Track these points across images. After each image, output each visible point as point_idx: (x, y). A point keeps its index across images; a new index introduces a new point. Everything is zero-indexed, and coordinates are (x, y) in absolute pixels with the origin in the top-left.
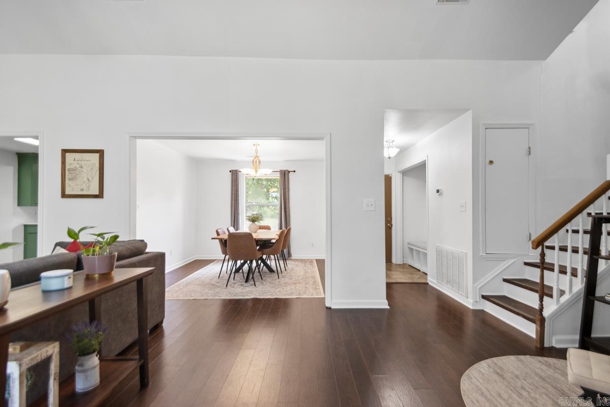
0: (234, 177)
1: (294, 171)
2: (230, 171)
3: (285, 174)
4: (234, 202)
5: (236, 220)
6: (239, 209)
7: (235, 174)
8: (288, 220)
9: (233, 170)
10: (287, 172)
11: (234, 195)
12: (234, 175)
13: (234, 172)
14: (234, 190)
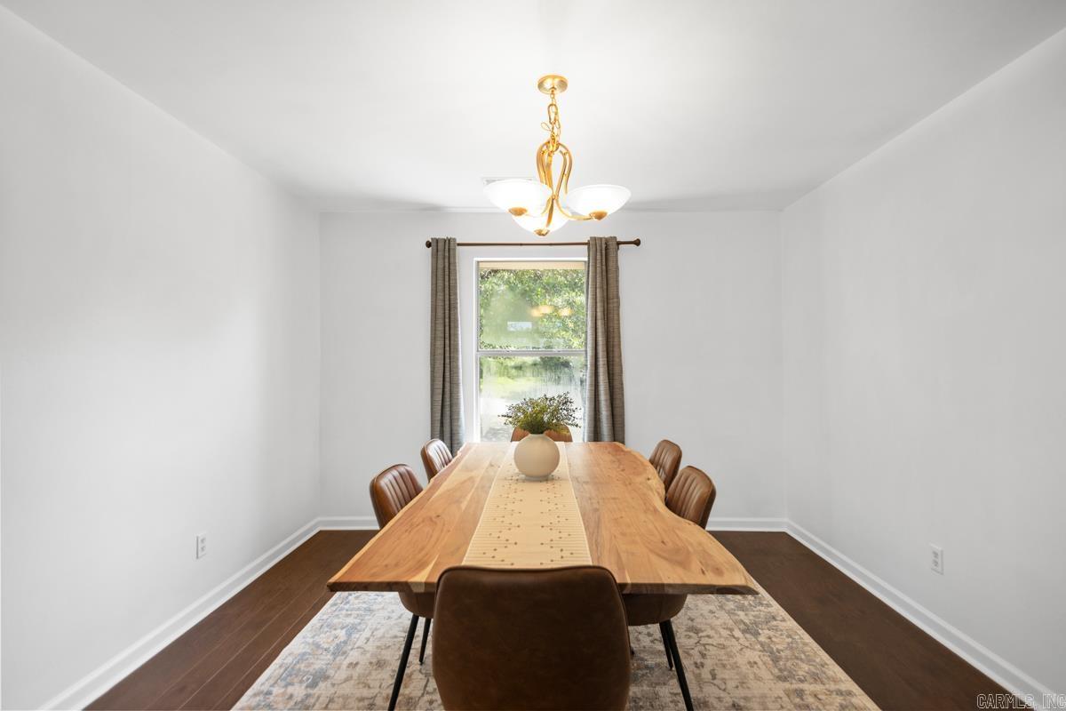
0: (440, 261)
1: (637, 243)
2: (429, 245)
3: (604, 254)
4: (439, 343)
5: (447, 403)
6: (457, 367)
7: (443, 254)
8: (617, 402)
9: (437, 241)
10: (612, 246)
11: (440, 321)
12: (440, 257)
13: (441, 245)
14: (440, 303)
